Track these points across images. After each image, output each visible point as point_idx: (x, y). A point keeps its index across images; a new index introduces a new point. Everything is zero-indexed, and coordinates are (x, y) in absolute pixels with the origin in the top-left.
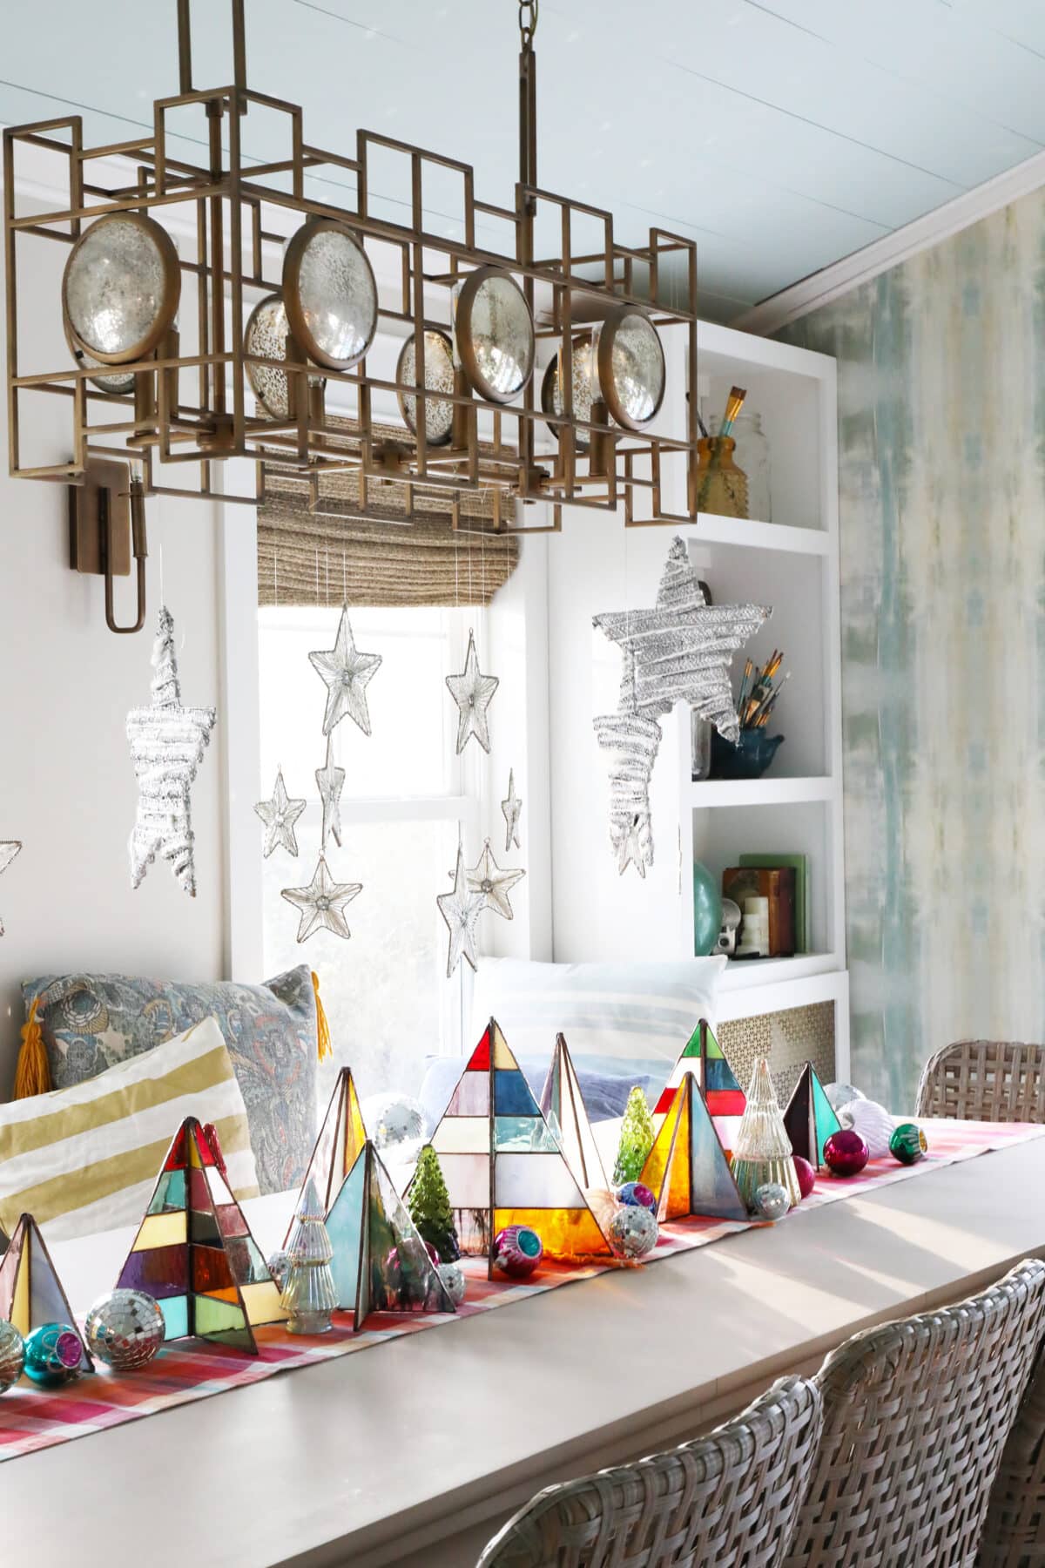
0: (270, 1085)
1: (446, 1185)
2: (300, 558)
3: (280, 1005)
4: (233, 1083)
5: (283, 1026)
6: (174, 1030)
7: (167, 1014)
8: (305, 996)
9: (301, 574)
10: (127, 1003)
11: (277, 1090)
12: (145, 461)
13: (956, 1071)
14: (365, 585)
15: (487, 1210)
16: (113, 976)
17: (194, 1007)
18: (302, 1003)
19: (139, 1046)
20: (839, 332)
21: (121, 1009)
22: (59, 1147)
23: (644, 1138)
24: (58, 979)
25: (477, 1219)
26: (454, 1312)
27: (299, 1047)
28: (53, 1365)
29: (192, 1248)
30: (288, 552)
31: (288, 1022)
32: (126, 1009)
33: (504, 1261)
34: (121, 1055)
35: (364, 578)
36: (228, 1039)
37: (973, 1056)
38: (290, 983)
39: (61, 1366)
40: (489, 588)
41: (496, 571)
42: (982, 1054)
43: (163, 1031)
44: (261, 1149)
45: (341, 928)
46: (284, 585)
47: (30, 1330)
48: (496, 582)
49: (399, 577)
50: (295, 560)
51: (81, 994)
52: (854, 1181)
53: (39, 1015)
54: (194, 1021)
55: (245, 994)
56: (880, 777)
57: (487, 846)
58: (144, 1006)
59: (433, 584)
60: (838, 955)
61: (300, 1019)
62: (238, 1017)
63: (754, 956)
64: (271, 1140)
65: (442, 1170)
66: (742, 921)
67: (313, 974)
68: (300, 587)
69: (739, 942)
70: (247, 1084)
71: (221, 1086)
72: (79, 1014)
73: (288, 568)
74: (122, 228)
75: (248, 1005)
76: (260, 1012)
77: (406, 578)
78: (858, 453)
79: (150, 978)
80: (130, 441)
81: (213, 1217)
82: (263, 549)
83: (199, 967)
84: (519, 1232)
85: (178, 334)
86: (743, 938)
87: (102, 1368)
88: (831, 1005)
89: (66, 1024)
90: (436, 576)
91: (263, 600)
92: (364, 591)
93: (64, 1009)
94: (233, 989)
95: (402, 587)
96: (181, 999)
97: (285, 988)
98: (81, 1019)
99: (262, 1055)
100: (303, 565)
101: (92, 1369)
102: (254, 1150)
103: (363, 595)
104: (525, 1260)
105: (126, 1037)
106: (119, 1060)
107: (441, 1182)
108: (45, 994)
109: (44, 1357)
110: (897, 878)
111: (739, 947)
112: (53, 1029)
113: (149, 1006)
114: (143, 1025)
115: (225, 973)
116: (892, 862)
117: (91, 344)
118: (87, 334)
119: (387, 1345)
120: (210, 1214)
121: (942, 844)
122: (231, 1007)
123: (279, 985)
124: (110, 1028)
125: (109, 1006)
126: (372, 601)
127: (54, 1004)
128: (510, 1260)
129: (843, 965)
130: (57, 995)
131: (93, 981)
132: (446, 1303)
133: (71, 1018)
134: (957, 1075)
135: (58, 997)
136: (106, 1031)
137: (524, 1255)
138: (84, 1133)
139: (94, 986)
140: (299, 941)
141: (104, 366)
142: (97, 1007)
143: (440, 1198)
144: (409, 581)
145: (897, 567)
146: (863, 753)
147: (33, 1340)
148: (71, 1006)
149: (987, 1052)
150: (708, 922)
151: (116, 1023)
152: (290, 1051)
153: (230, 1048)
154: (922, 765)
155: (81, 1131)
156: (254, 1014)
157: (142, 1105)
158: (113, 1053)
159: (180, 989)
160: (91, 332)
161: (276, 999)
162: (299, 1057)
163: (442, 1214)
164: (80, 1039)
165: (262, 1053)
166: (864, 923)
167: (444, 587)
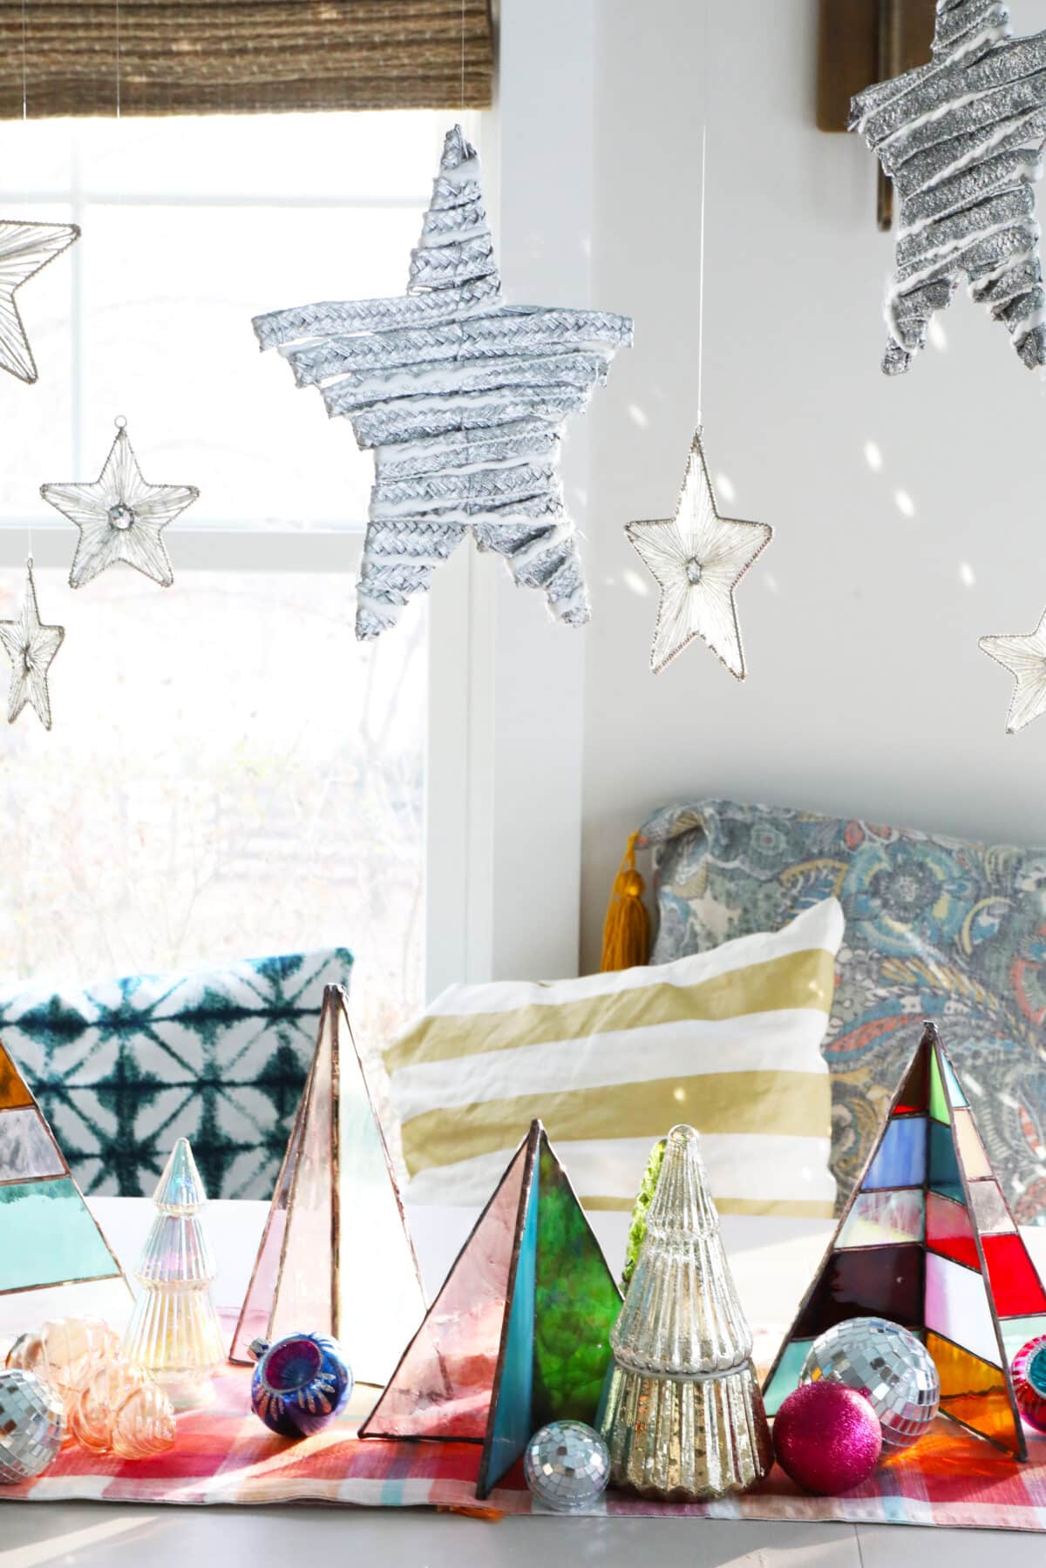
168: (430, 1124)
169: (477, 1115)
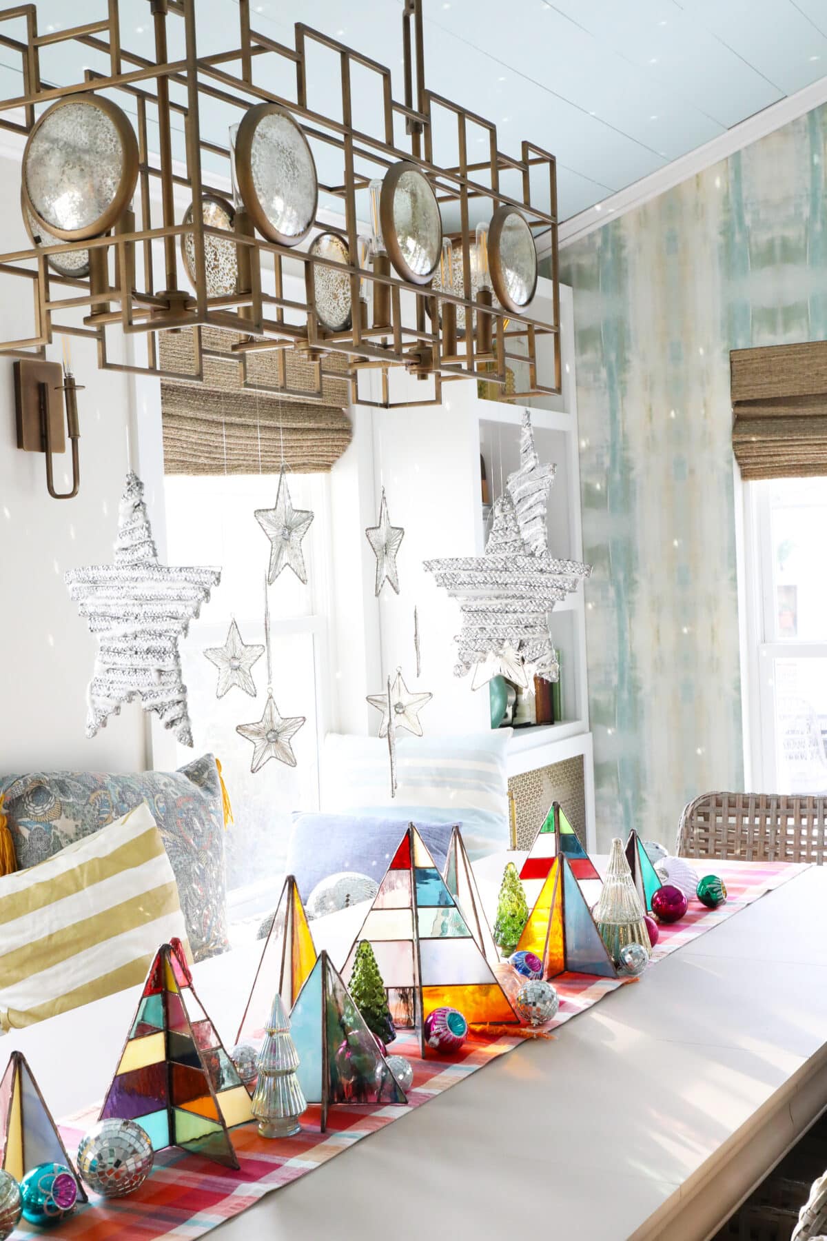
0: (190, 853)
1: (382, 975)
2: (194, 438)
3: (194, 787)
4: (164, 856)
5: (197, 805)
6: (114, 814)
7: (108, 801)
8: (212, 778)
9: (195, 450)
10: (77, 796)
11: (195, 856)
12: (99, 339)
13: (706, 816)
14: (242, 458)
15: (410, 988)
16: (63, 773)
17: (128, 794)
18: (210, 785)
19: (86, 829)
20: (574, 270)
21: (71, 800)
22: (26, 920)
23: (518, 905)
24: (19, 778)
25: (402, 996)
26: (406, 1103)
27: (210, 820)
28: (49, 1207)
29: (171, 1066)
30: (185, 433)
31: (201, 801)
32: (75, 800)
33: (435, 1041)
34: (73, 837)
35: (241, 452)
36: (157, 818)
37: (719, 804)
38: (200, 769)
39: (58, 1209)
40: (331, 459)
41: (336, 446)
42: (725, 803)
43: (105, 816)
44: (186, 904)
45: (290, 758)
46: (182, 458)
47: (24, 1173)
48: (336, 454)
49: (266, 452)
50: (191, 440)
51: (38, 791)
52: (679, 929)
53: (5, 808)
54: (129, 806)
55: (167, 781)
56: (612, 592)
57: (399, 674)
58: (89, 797)
59: (291, 456)
60: (584, 722)
61: (210, 797)
62: (163, 800)
63: (527, 725)
64: (193, 896)
65: (377, 962)
66: (517, 699)
67: (217, 760)
68: (194, 460)
69: (515, 715)
70: (174, 854)
71: (155, 860)
72: (37, 805)
73: (185, 446)
74: (80, 109)
75: (170, 789)
76: (180, 795)
77: (272, 452)
78: (590, 356)
79: (92, 773)
80: (87, 320)
81: (190, 1040)
82: (167, 431)
83: (130, 763)
84: (447, 1015)
85: (133, 214)
86: (517, 712)
87: (94, 1198)
88: (581, 758)
89: (27, 814)
90: (294, 450)
91: (168, 471)
92: (241, 462)
93: (25, 802)
94: (157, 777)
95: (268, 459)
96: (118, 789)
97: (196, 773)
98: (39, 810)
99: (182, 829)
100: (196, 443)
101: (85, 1199)
102: (182, 909)
103: (239, 466)
104: (454, 1039)
105: (76, 823)
106: (71, 841)
107: (377, 973)
108: (9, 790)
109: (40, 1200)
110: (625, 666)
111: (515, 719)
112: (17, 818)
113: (93, 797)
114: (89, 812)
115: (147, 764)
116: (622, 653)
117: (52, 222)
118: (47, 212)
119: (357, 1148)
120: (188, 1036)
121: (659, 639)
122: (157, 792)
123: (191, 770)
124: (63, 816)
125: (61, 799)
126: (247, 470)
127: (16, 799)
128: (441, 1040)
129: (588, 730)
130: (19, 792)
131: (47, 779)
132: (398, 1094)
133: (31, 809)
134: (707, 819)
135: (19, 793)
136: (59, 818)
137: (452, 1033)
138: (47, 907)
139: (49, 783)
140: (253, 772)
141: (63, 243)
142: (52, 799)
143: (377, 988)
144: (273, 454)
145: (621, 439)
146: (597, 574)
147: (29, 1183)
148: (30, 799)
149: (729, 801)
150: (498, 703)
151: (68, 812)
152: (204, 824)
153: (159, 825)
154: (643, 582)
155: (45, 905)
156: (175, 797)
157: (92, 881)
158: (66, 836)
159: (116, 780)
160: (52, 210)
161: (191, 783)
162: (210, 828)
163: (379, 1001)
164: (38, 826)
165: (183, 827)
166: (602, 697)
167: (298, 459)
168: (29, 950)
169: (54, 941)
